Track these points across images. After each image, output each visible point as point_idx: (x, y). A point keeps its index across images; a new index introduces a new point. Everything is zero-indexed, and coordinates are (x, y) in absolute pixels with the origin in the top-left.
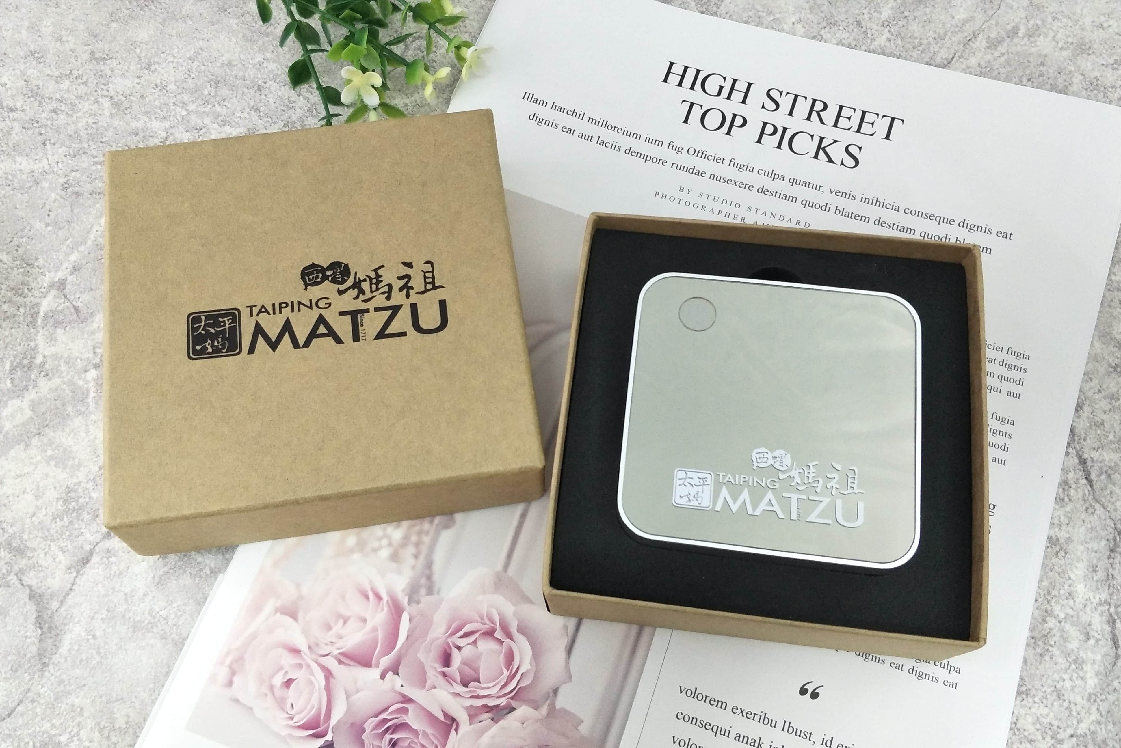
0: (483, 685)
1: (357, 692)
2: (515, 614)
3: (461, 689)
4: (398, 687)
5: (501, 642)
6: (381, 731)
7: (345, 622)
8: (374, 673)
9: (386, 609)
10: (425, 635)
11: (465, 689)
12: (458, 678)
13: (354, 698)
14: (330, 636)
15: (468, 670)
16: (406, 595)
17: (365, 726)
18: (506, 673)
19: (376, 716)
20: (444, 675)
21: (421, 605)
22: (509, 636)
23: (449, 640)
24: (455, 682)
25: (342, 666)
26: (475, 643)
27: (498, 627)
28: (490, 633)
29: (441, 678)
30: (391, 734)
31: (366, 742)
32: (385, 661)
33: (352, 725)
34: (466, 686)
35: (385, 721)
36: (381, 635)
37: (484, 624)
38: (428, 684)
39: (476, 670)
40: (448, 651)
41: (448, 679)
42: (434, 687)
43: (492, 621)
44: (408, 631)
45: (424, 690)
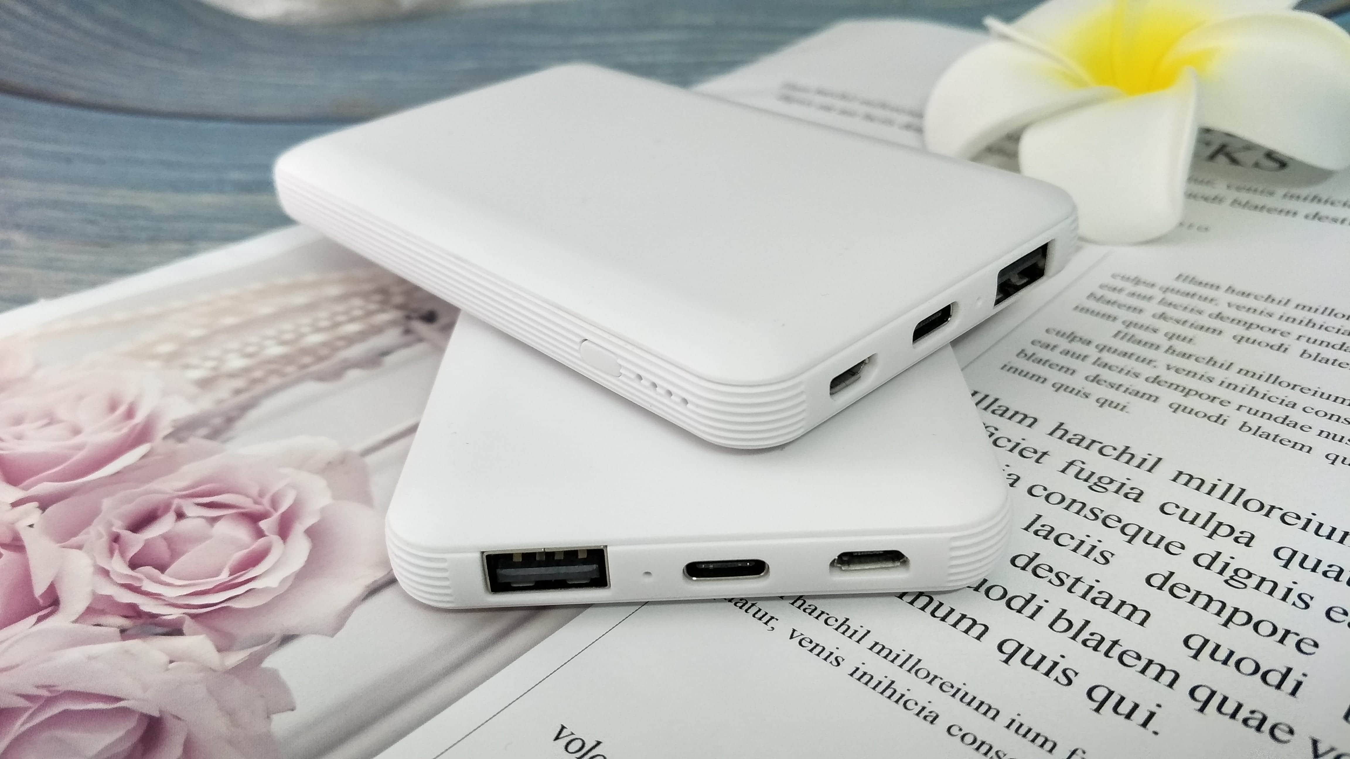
0: (164, 578)
2: (323, 510)
3: (119, 566)
4: (21, 527)
5: (260, 534)
7: (49, 424)
8: (13, 494)
9: (125, 430)
10: (146, 481)
11: (127, 571)
12: (131, 553)
15: (161, 550)
16: (173, 427)
18: (224, 577)
20: (116, 539)
21: (181, 446)
22: (284, 533)
23: (176, 502)
24: (122, 554)
26: (214, 520)
27: (276, 516)
28: (253, 518)
29: (105, 540)
32: (45, 487)
34: (134, 565)
36: (79, 456)
37: (256, 502)
38: (75, 540)
39: (176, 555)
40: (159, 513)
41: (116, 546)
42: (80, 547)
43: (274, 503)
44: (125, 468)
45: (59, 544)
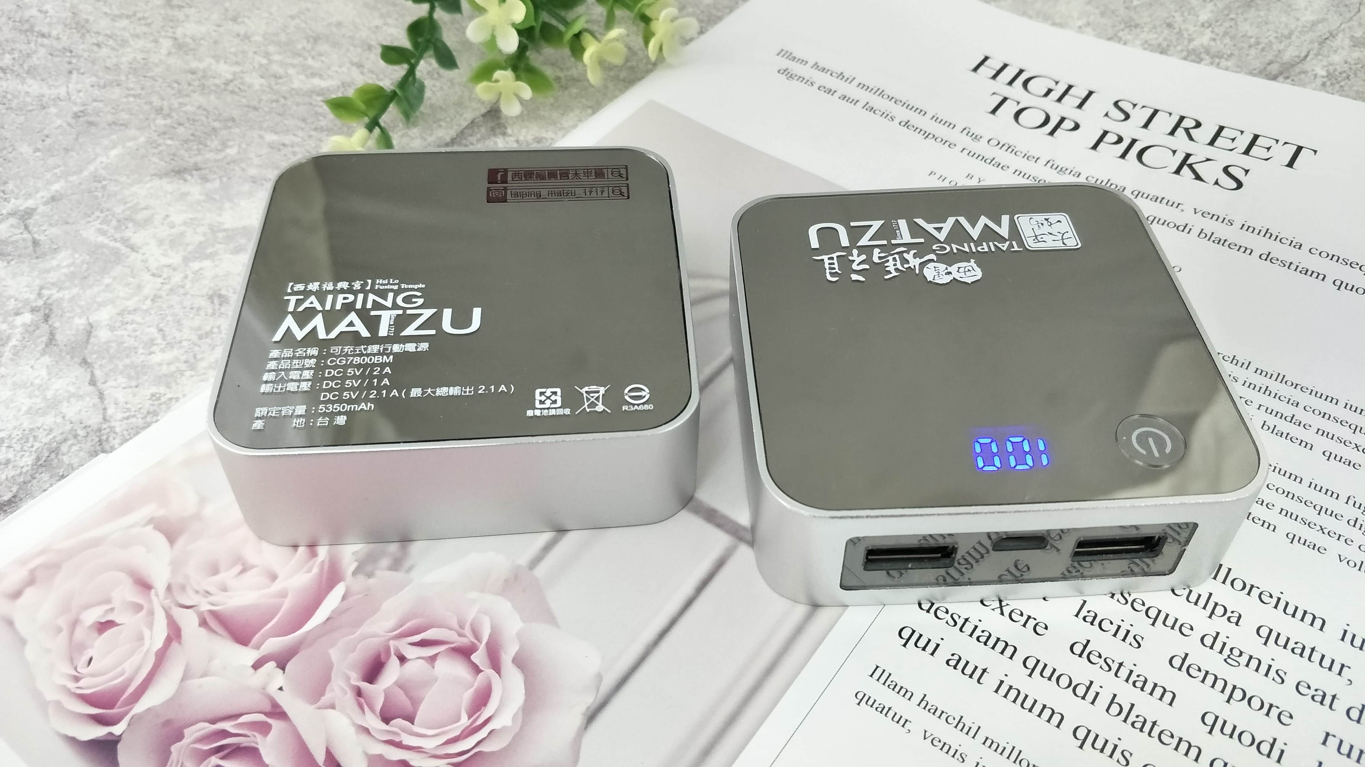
0: (415, 729)
1: (204, 675)
2: (519, 635)
3: (374, 723)
4: (272, 689)
5: (477, 670)
6: (207, 747)
7: (243, 571)
8: (249, 655)
9: (315, 570)
10: (357, 624)
11: (383, 726)
12: (378, 706)
13: (194, 683)
14: (210, 583)
15: (402, 699)
16: (356, 561)
17: (187, 732)
18: (465, 721)
19: (213, 722)
20: (359, 693)
21: (372, 581)
22: (496, 666)
23: (392, 643)
24: (372, 709)
25: (203, 631)
26: (432, 659)
27: (482, 647)
28: (465, 652)
29: (350, 696)
30: (223, 758)
31: (174, 756)
32: (274, 644)
33: (167, 723)
34: (386, 719)
35: (224, 734)
36: (287, 604)
37: (460, 635)
38: (325, 700)
39: (416, 703)
40: (383, 658)
41: (362, 700)
42: (333, 707)
43: (477, 634)
44: (333, 611)
45: (314, 706)
